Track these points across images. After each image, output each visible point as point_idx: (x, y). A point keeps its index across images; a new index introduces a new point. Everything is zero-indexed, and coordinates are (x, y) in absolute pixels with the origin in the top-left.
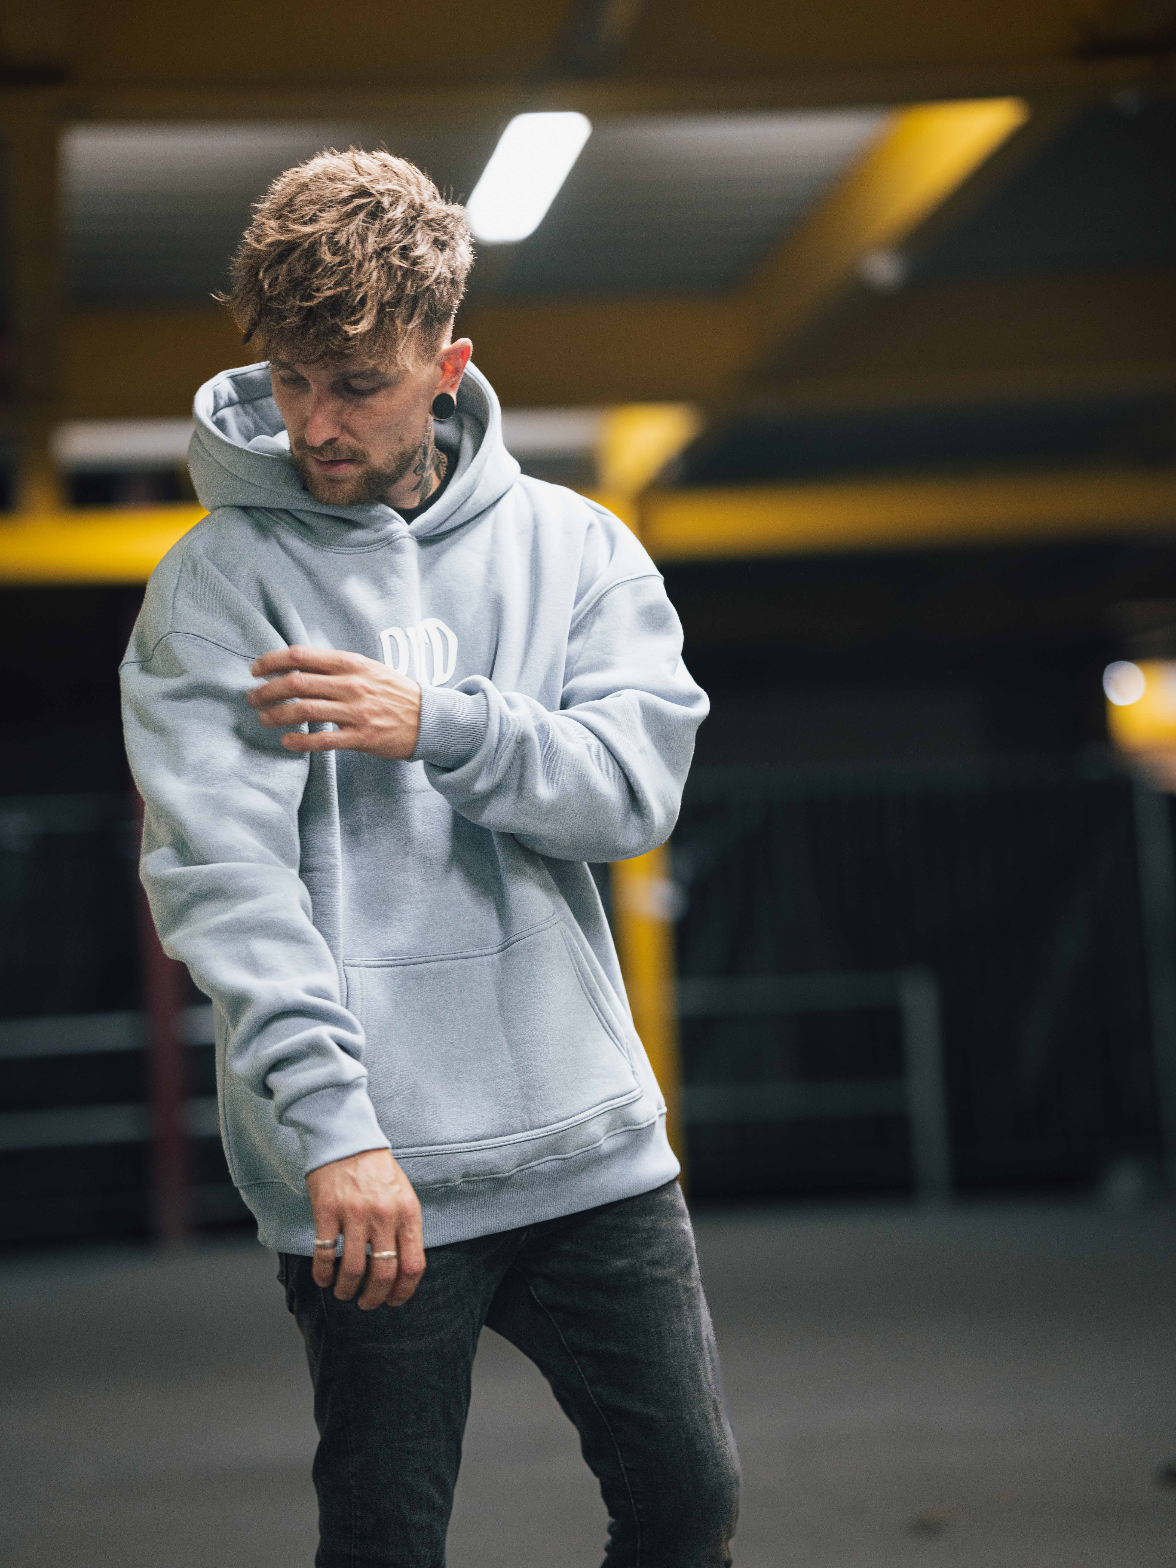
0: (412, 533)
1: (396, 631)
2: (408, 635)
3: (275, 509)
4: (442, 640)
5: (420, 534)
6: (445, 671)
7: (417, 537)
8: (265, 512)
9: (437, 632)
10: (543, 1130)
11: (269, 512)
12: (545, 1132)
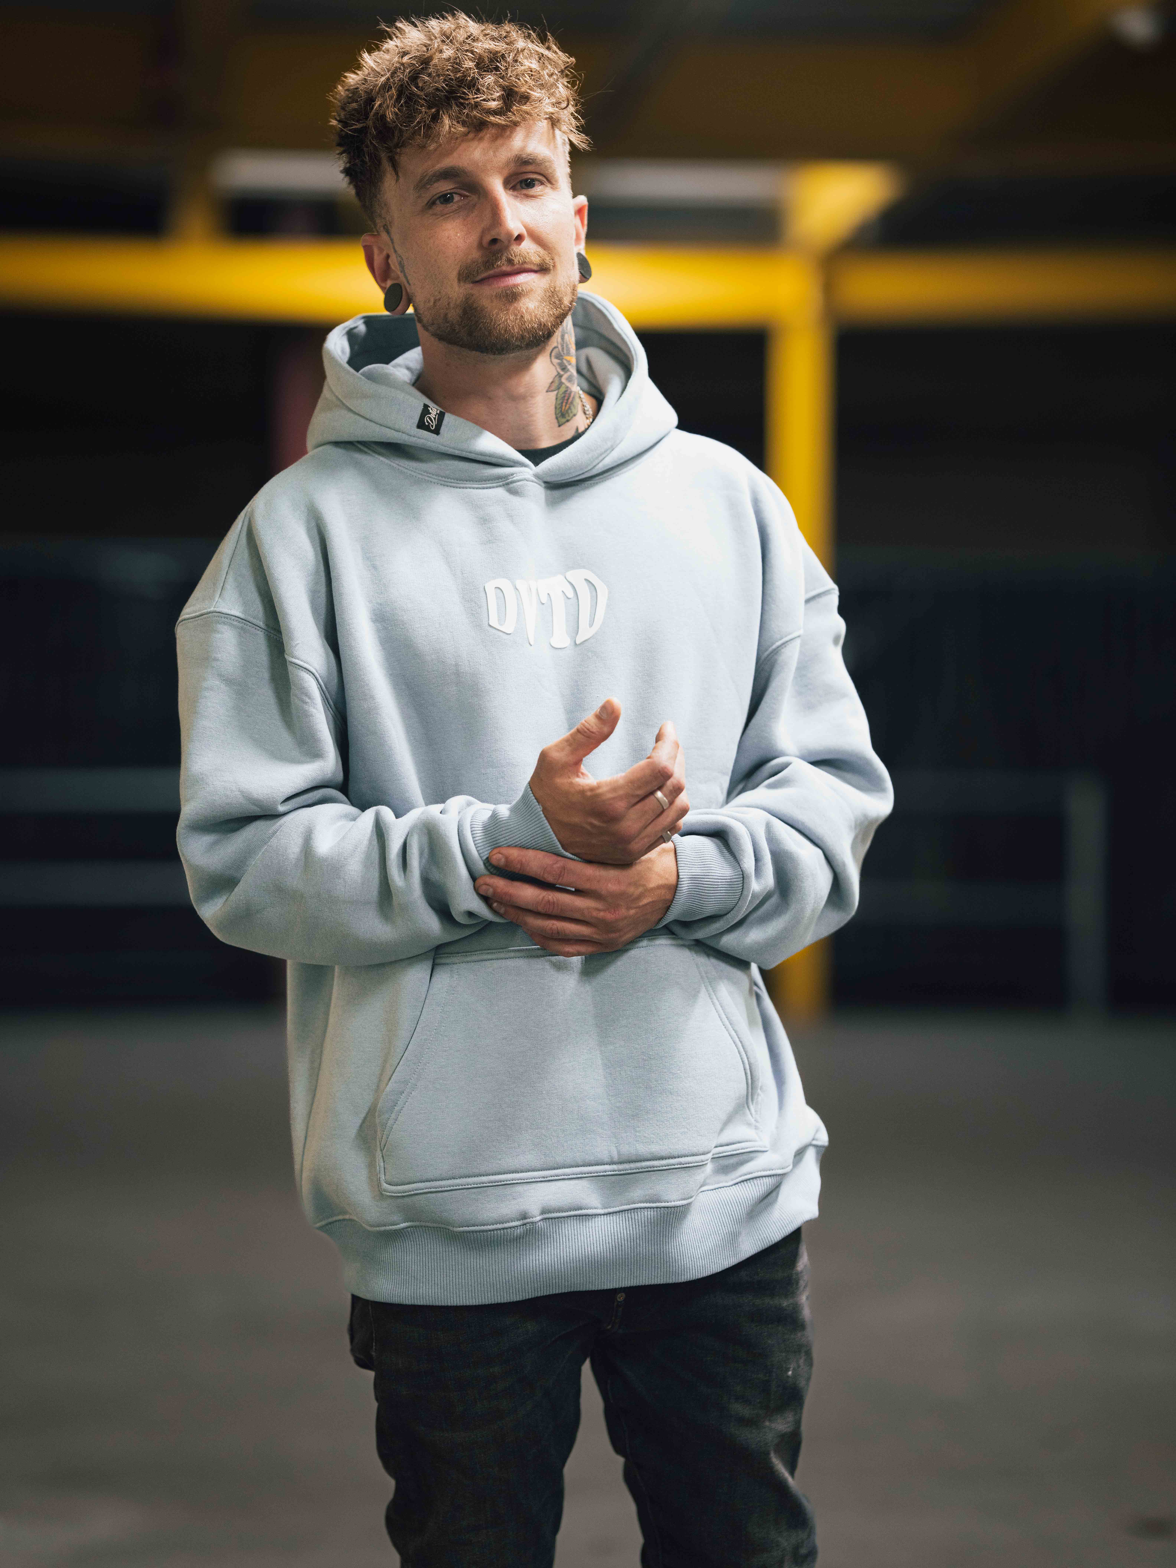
0: (537, 476)
1: (503, 583)
2: (518, 588)
3: (370, 442)
4: (591, 593)
5: (548, 479)
6: (591, 625)
7: (545, 482)
8: (362, 447)
9: (585, 584)
10: (632, 1165)
11: (367, 447)
12: (636, 1169)
